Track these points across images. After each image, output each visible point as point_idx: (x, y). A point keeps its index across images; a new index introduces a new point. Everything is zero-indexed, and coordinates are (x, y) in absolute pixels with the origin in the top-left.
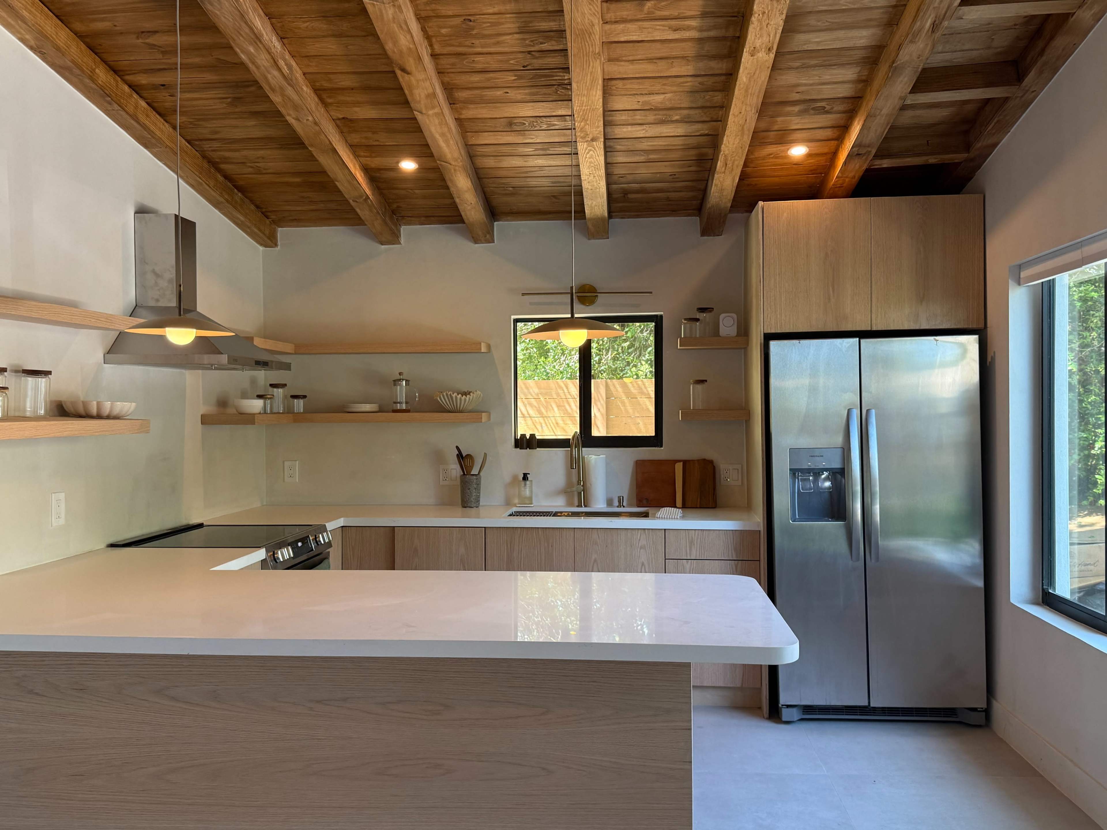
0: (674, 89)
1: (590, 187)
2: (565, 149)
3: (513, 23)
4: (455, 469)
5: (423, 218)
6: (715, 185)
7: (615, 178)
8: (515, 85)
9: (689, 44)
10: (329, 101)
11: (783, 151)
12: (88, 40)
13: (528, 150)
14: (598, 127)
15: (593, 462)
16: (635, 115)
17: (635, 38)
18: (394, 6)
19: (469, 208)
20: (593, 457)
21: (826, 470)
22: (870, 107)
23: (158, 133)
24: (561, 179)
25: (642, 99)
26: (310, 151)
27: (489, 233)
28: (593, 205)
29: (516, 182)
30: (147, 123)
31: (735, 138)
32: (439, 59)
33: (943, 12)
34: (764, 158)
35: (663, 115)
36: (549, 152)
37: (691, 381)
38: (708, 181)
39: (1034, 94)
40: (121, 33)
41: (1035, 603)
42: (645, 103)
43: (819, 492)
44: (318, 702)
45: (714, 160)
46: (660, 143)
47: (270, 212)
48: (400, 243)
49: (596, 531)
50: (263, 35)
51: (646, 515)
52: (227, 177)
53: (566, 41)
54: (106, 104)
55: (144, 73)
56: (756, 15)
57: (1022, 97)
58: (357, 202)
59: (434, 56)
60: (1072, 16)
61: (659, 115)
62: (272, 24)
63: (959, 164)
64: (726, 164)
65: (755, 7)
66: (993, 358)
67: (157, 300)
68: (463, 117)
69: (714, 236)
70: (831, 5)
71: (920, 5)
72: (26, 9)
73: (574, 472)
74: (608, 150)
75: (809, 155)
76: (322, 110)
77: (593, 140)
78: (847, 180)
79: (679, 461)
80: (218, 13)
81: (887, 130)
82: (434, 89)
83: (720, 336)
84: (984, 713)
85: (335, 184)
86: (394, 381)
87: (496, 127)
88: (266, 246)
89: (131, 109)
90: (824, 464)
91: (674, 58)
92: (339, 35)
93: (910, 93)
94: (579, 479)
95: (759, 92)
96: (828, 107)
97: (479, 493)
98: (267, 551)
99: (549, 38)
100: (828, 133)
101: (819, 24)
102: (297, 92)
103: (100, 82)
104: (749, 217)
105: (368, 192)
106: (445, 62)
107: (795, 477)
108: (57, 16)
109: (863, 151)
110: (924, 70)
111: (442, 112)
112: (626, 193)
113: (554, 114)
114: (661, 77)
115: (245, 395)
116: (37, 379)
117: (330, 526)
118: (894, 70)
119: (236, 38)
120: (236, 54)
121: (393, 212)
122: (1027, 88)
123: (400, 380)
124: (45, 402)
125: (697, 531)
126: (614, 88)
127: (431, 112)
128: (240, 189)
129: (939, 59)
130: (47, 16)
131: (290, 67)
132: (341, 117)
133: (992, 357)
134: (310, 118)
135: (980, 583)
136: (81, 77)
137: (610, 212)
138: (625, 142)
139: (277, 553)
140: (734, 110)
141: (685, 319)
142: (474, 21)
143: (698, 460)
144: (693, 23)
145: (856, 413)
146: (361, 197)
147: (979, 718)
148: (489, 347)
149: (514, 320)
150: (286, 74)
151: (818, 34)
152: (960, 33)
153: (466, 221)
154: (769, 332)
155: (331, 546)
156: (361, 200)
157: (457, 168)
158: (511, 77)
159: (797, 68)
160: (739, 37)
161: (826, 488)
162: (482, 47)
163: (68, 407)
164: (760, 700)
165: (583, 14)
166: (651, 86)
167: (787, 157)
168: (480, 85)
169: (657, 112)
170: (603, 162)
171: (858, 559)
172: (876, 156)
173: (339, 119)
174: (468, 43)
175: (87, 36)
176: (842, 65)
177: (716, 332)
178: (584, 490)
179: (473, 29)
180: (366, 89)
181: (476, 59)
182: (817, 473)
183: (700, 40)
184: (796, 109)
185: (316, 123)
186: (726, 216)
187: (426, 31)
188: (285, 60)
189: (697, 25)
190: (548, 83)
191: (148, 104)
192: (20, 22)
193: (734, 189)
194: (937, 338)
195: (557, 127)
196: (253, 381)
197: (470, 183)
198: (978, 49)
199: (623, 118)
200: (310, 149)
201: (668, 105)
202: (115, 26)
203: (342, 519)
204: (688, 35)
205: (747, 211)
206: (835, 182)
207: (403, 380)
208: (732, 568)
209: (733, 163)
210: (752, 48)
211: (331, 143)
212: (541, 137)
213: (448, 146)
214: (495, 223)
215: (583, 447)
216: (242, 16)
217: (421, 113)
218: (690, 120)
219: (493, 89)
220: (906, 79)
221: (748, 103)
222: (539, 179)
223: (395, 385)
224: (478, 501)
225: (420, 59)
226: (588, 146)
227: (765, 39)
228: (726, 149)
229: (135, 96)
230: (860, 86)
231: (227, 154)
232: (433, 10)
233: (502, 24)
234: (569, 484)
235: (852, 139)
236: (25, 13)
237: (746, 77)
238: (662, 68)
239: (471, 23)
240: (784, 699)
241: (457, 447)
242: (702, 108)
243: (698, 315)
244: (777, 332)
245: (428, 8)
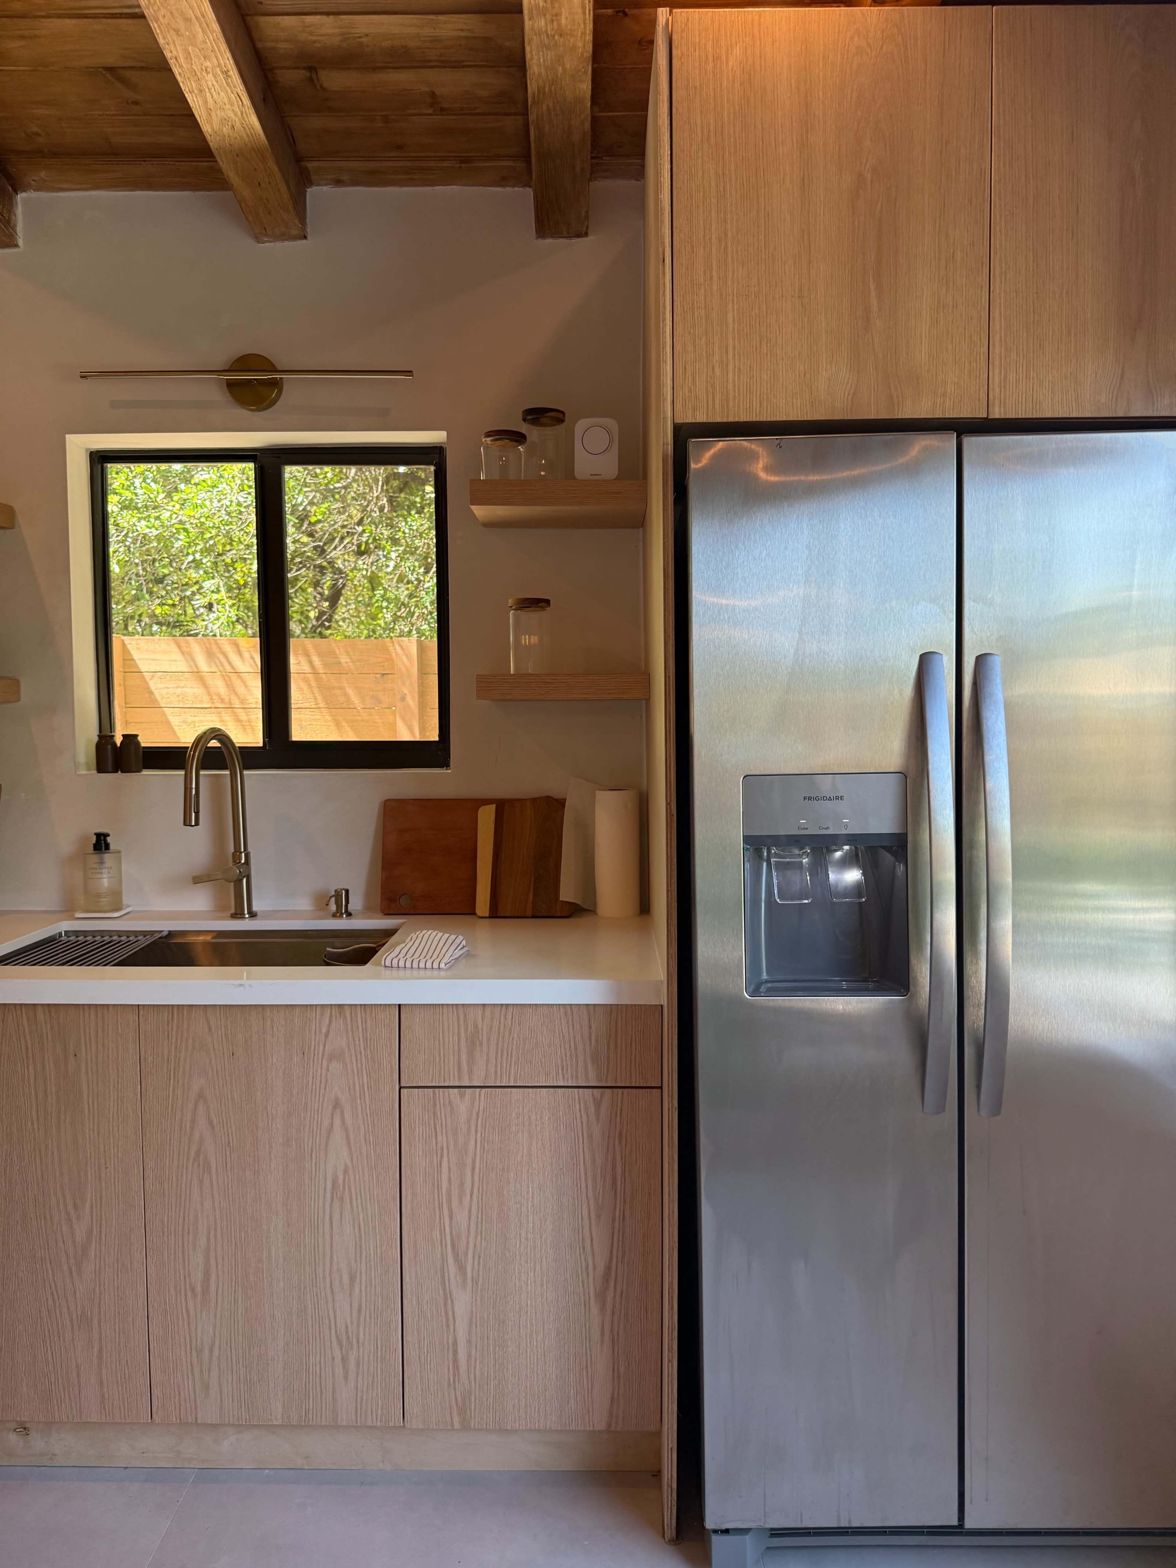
21: (849, 838)
37: (510, 601)
43: (828, 899)
69: (569, 237)
79: (486, 802)
83: (574, 478)
90: (843, 824)
94: (237, 848)
107: (760, 856)
141: (488, 434)
143: (534, 800)
145: (945, 668)
154: (690, 420)
161: (847, 889)
171: (941, 1105)
177: (566, 469)
178: (247, 876)
182: (821, 847)
208: (586, 1109)
214: (16, 196)
215: (272, 767)
234: (212, 861)
240: (718, 1515)
243: (524, 427)
244: (711, 420)
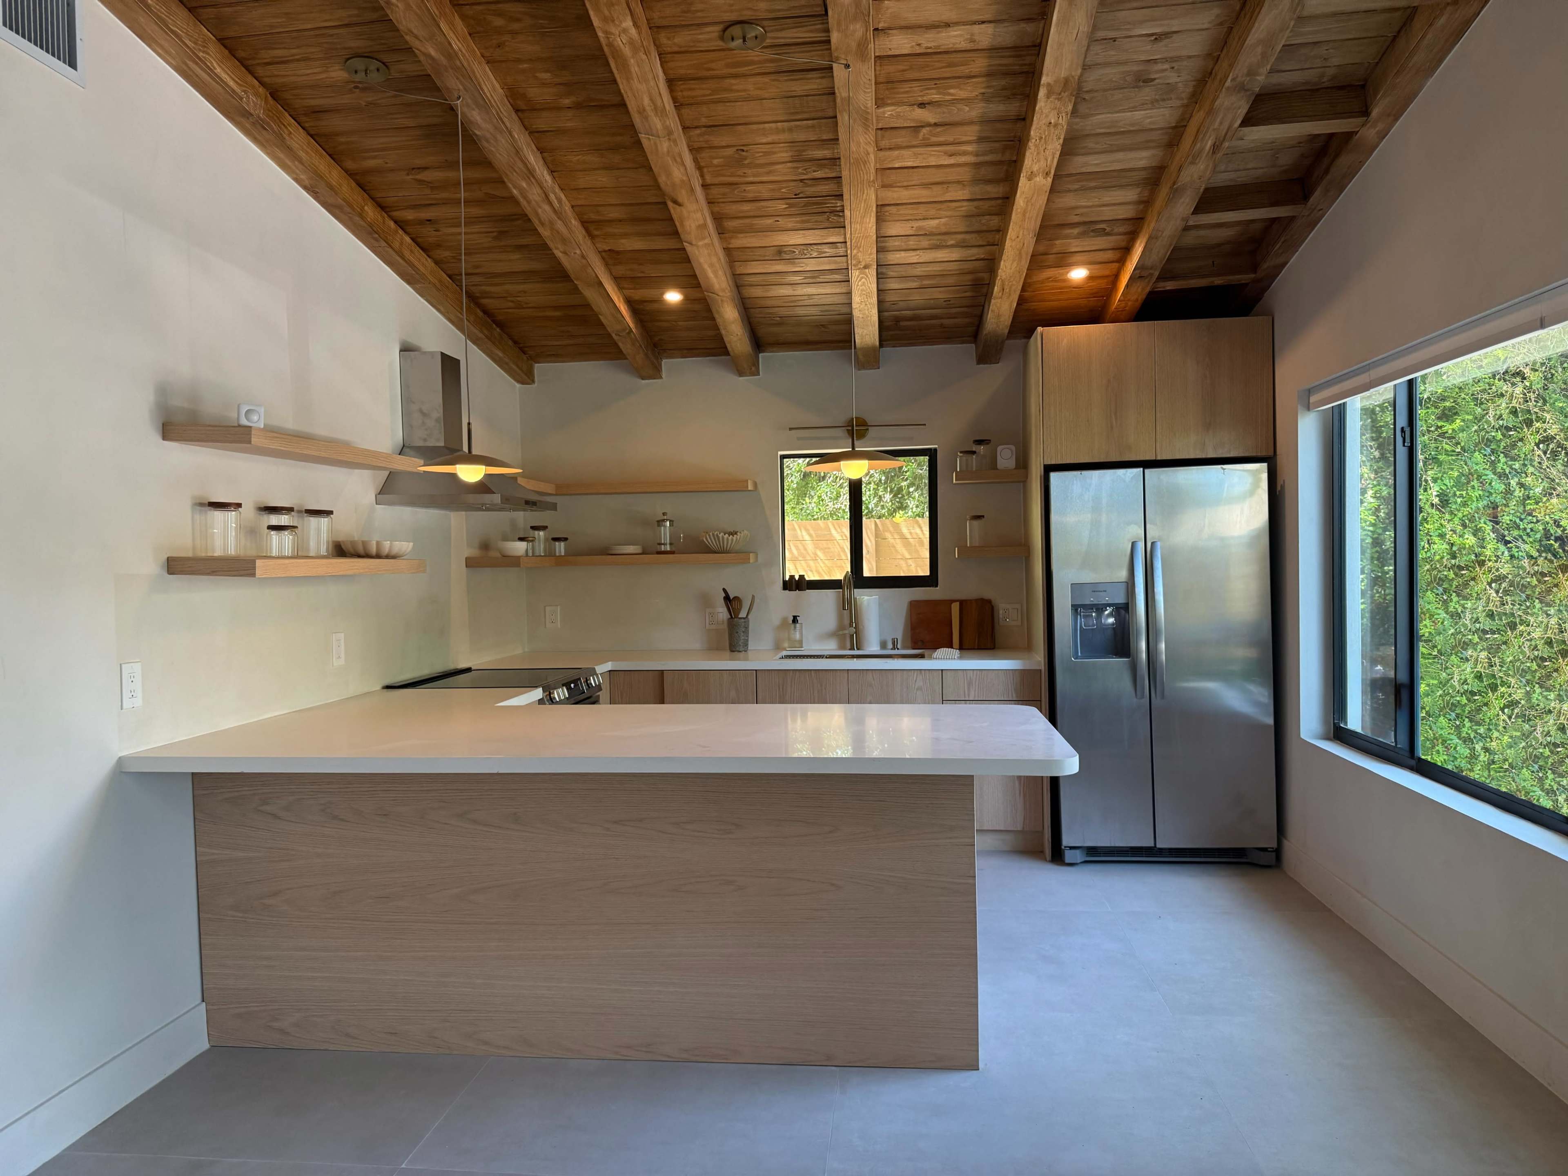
0: (949, 213)
1: (861, 316)
2: (836, 276)
3: (787, 152)
4: (722, 613)
5: (685, 351)
6: (992, 311)
7: (887, 305)
8: (786, 213)
9: (966, 169)
10: (596, 233)
11: (1062, 274)
12: (358, 177)
13: (797, 279)
14: (871, 254)
15: (865, 603)
16: (909, 241)
17: (909, 164)
18: (669, 139)
19: (735, 339)
20: (866, 598)
21: (1110, 605)
22: (1151, 228)
23: (422, 269)
24: (831, 308)
25: (916, 224)
26: (576, 284)
27: (754, 365)
28: (864, 334)
29: (784, 312)
30: (411, 259)
31: (1012, 263)
32: (710, 189)
33: (1224, 133)
34: (1042, 282)
35: (938, 240)
36: (818, 280)
37: (968, 516)
38: (983, 306)
39: (1321, 212)
40: (392, 170)
41: (1327, 738)
42: (919, 228)
43: (1103, 628)
44: (615, 822)
45: (991, 284)
46: (935, 269)
47: (526, 347)
48: (661, 377)
49: (870, 671)
50: (535, 169)
51: (921, 656)
52: (485, 312)
53: (840, 168)
54: (373, 241)
55: (412, 209)
56: (1033, 141)
57: (1309, 215)
58: (619, 335)
59: (705, 186)
60: (1356, 134)
61: (933, 240)
62: (543, 158)
63: (1247, 284)
64: (1003, 290)
65: (1032, 133)
66: (1283, 487)
67: (425, 440)
68: (731, 246)
69: (990, 364)
70: (1108, 128)
71: (1200, 126)
72: (303, 149)
73: (846, 613)
74: (880, 277)
75: (1090, 278)
76: (589, 242)
77: (866, 267)
78: (1130, 303)
79: (955, 601)
80: (493, 149)
81: (1169, 252)
82: (705, 220)
83: (997, 469)
84: (1274, 854)
85: (599, 318)
86: (658, 521)
87: (765, 256)
88: (523, 383)
89: (396, 245)
90: (1107, 600)
91: (949, 183)
92: (608, 168)
93: (1193, 213)
94: (851, 621)
95: (1037, 215)
96: (1108, 229)
97: (748, 637)
98: (544, 691)
99: (822, 167)
100: (1110, 255)
101: (1097, 146)
102: (566, 225)
103: (369, 220)
104: (1028, 342)
105: (632, 325)
106: (715, 191)
107: (1077, 613)
108: (330, 155)
109: (1145, 274)
110: (1207, 190)
111: (712, 243)
112: (897, 320)
113: (825, 241)
114: (935, 202)
115: (506, 539)
116: (320, 519)
117: (601, 669)
118: (1176, 192)
119: (508, 173)
120: (507, 188)
121: (655, 345)
122: (1313, 207)
123: (663, 520)
124: (328, 542)
125: (975, 672)
126: (887, 214)
127: (700, 243)
128: (500, 325)
129: (1224, 178)
130: (321, 156)
131: (560, 201)
132: (607, 249)
133: (1281, 485)
134: (578, 252)
135: (1270, 721)
136: (350, 215)
137: (880, 340)
138: (897, 268)
139: (553, 693)
140: (1012, 233)
141: (961, 452)
142: (747, 151)
143: (975, 600)
144: (969, 148)
145: (1141, 546)
146: (624, 330)
147: (1270, 858)
148: (755, 485)
149: (781, 456)
150: (556, 208)
151: (1096, 156)
152: (1242, 153)
153: (732, 354)
154: (1049, 463)
155: (601, 690)
156: (624, 334)
157: (725, 299)
158: (781, 206)
159: (1076, 190)
160: (1015, 161)
161: (1109, 624)
162: (754, 176)
163: (347, 547)
164: (1042, 845)
165: (859, 144)
166: (926, 211)
167: (1066, 280)
168: (751, 214)
169: (931, 237)
170: (875, 290)
171: (1143, 697)
172: (1160, 278)
173: (605, 251)
174: (740, 173)
175: (356, 174)
176: (1121, 187)
177: (993, 465)
178: (856, 633)
179: (746, 159)
180: (634, 220)
181: (747, 189)
182: (1100, 609)
183: (977, 165)
184: (1076, 231)
185: (583, 257)
186: (1003, 342)
187: (699, 162)
188: (555, 194)
189: (974, 149)
190: (820, 210)
191: (413, 239)
192: (296, 163)
193: (1012, 314)
194: (1225, 466)
195: (828, 255)
196: (513, 524)
197: (737, 314)
198: (1262, 168)
199: (897, 244)
200: (576, 282)
201: (943, 229)
202: (386, 163)
203: (610, 663)
204: (963, 160)
205: (1025, 337)
206: (1118, 305)
207: (667, 520)
209: (1011, 287)
210: (1029, 173)
211: (597, 277)
212: (811, 265)
213: (716, 277)
214: (760, 355)
215: (855, 587)
216: (517, 152)
217: (691, 244)
218: (965, 244)
219: (764, 218)
220: (1187, 200)
221: (1026, 227)
222: (808, 308)
223: (659, 526)
224: (746, 645)
225: (692, 190)
226: (861, 273)
227: (1043, 164)
228: (1003, 274)
229: (400, 232)
230: (1141, 207)
231: (488, 289)
232: (707, 141)
233: (775, 153)
234: (841, 627)
235: (1134, 261)
236: (302, 154)
237: (1024, 202)
238: (936, 193)
239: (744, 153)
240: (1067, 840)
241: (724, 590)
242: (978, 232)
243: (974, 448)
244: (1057, 463)
245: (701, 139)
